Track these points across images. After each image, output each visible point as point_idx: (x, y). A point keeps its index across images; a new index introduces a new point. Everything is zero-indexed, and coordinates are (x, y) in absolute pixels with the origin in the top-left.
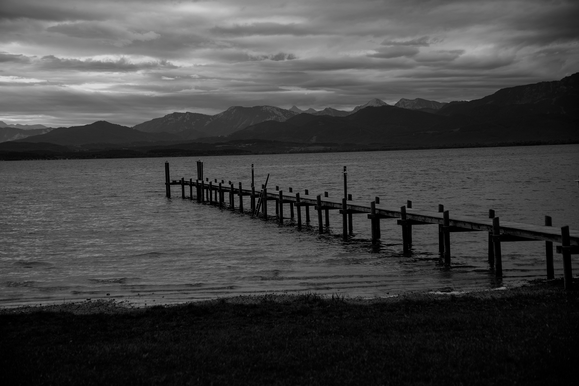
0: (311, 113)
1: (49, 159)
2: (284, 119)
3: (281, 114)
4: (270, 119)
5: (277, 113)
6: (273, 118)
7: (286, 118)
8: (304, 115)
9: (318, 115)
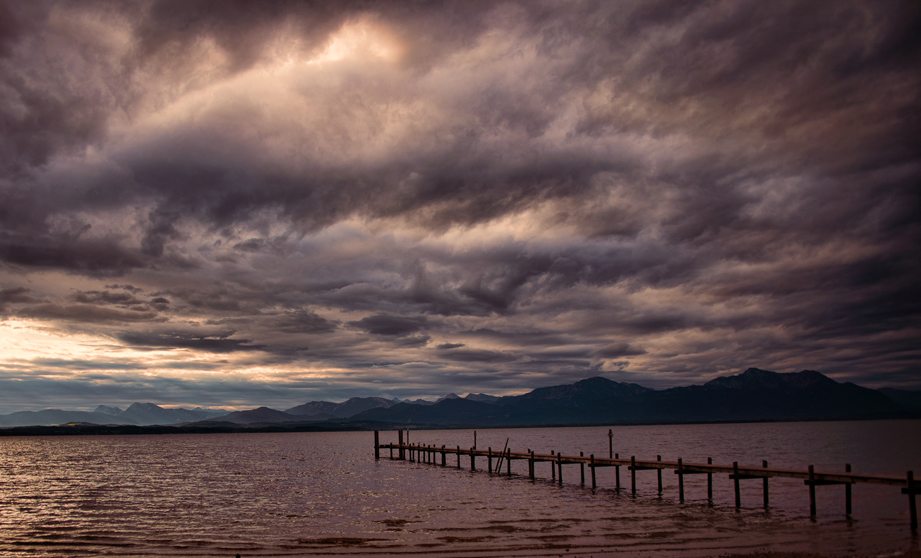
0: (407, 402)
1: (228, 433)
2: (388, 406)
3: (386, 403)
4: (379, 406)
5: (384, 402)
6: (381, 406)
7: (390, 406)
8: (402, 403)
9: (412, 404)
